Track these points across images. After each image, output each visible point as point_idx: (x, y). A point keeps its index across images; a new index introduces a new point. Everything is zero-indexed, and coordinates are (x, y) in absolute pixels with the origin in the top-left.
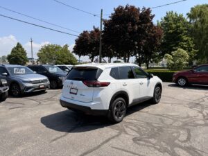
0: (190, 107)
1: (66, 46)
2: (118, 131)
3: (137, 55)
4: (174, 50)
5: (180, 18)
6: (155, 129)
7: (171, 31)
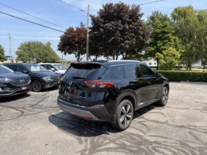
1: (49, 44)
4: (165, 49)
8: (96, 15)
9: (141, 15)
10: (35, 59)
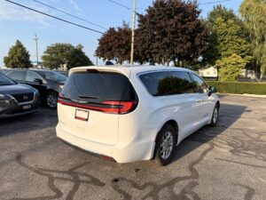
3: (177, 60)
8: (145, 13)
10: (65, 65)
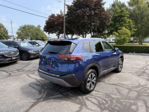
0: (139, 76)
1: (39, 26)
2: (79, 106)
3: (92, 33)
4: (120, 29)
5: (123, 5)
6: (114, 101)
7: (116, 15)
9: (104, 4)
